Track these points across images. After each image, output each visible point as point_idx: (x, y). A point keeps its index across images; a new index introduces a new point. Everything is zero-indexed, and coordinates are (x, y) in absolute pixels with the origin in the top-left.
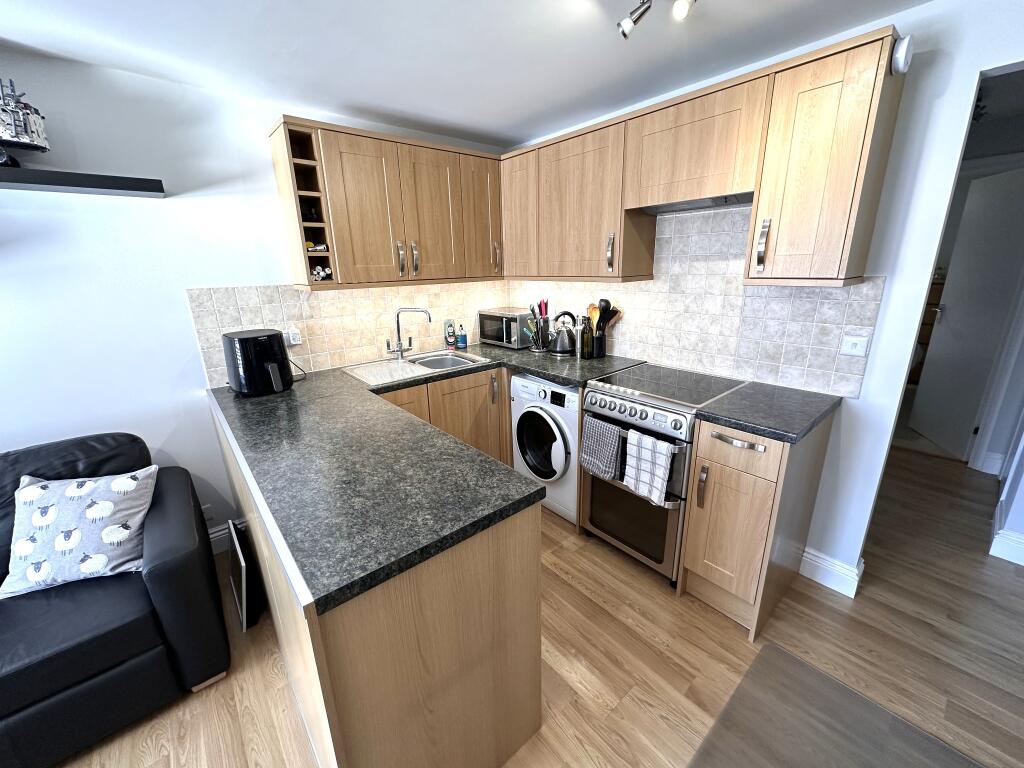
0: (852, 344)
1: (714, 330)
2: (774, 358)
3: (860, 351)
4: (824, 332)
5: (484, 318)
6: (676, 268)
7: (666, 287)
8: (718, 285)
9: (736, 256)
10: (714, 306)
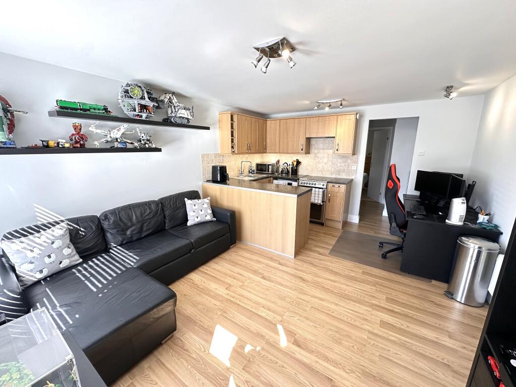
0: (354, 168)
1: (326, 166)
2: (339, 172)
3: (355, 169)
4: (349, 165)
5: (258, 165)
6: (316, 151)
7: (313, 156)
8: (326, 155)
9: (330, 149)
10: (325, 160)
